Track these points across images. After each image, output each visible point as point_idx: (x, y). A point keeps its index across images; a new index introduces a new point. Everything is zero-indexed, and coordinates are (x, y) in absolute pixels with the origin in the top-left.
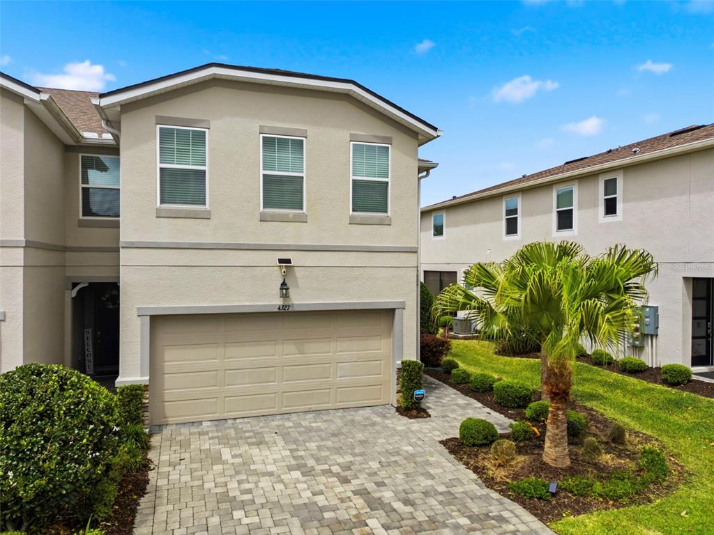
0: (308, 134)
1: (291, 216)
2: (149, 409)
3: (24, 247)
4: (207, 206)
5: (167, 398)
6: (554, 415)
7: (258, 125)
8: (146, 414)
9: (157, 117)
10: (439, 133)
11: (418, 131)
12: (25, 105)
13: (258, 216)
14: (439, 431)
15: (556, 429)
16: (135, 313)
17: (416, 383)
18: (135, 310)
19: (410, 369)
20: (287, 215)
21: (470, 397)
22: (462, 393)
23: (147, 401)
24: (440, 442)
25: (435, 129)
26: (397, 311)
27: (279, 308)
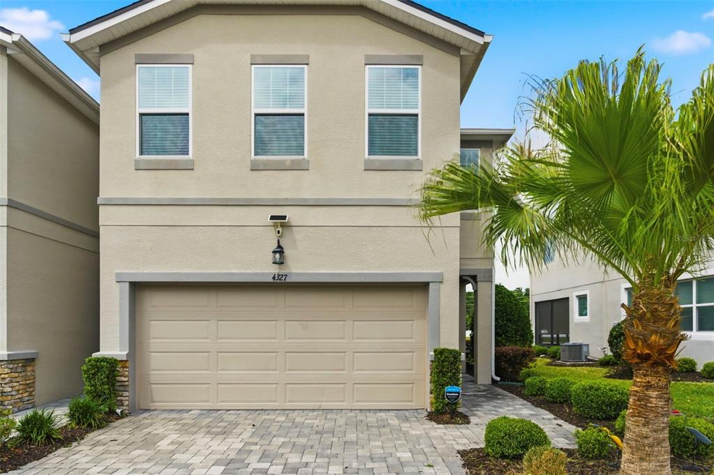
0: (310, 61)
1: (288, 163)
2: (130, 388)
3: (7, 206)
4: (191, 156)
5: (153, 379)
6: (639, 400)
7: (249, 55)
8: (126, 394)
9: (137, 56)
10: (487, 39)
11: (459, 43)
12: (8, 56)
13: (249, 164)
14: (468, 439)
15: (644, 425)
16: (114, 279)
17: (450, 378)
18: (114, 276)
19: (443, 358)
20: (284, 161)
21: (541, 408)
22: (533, 404)
23: (126, 379)
24: (459, 452)
25: (481, 34)
26: (431, 284)
27: (274, 278)
